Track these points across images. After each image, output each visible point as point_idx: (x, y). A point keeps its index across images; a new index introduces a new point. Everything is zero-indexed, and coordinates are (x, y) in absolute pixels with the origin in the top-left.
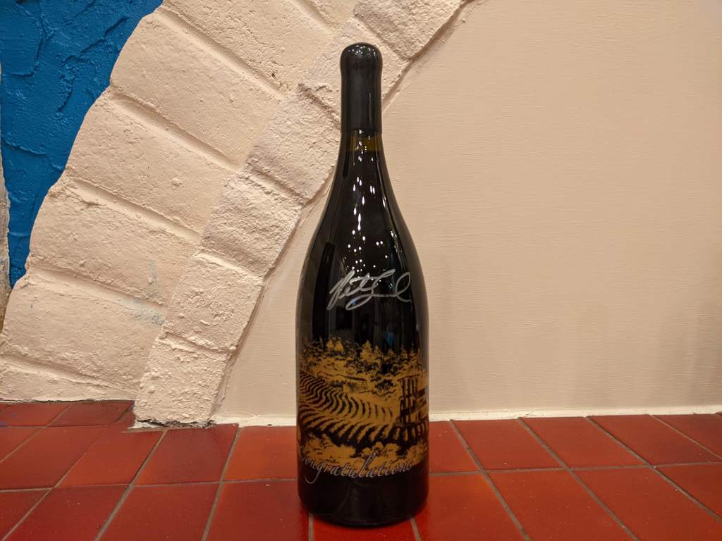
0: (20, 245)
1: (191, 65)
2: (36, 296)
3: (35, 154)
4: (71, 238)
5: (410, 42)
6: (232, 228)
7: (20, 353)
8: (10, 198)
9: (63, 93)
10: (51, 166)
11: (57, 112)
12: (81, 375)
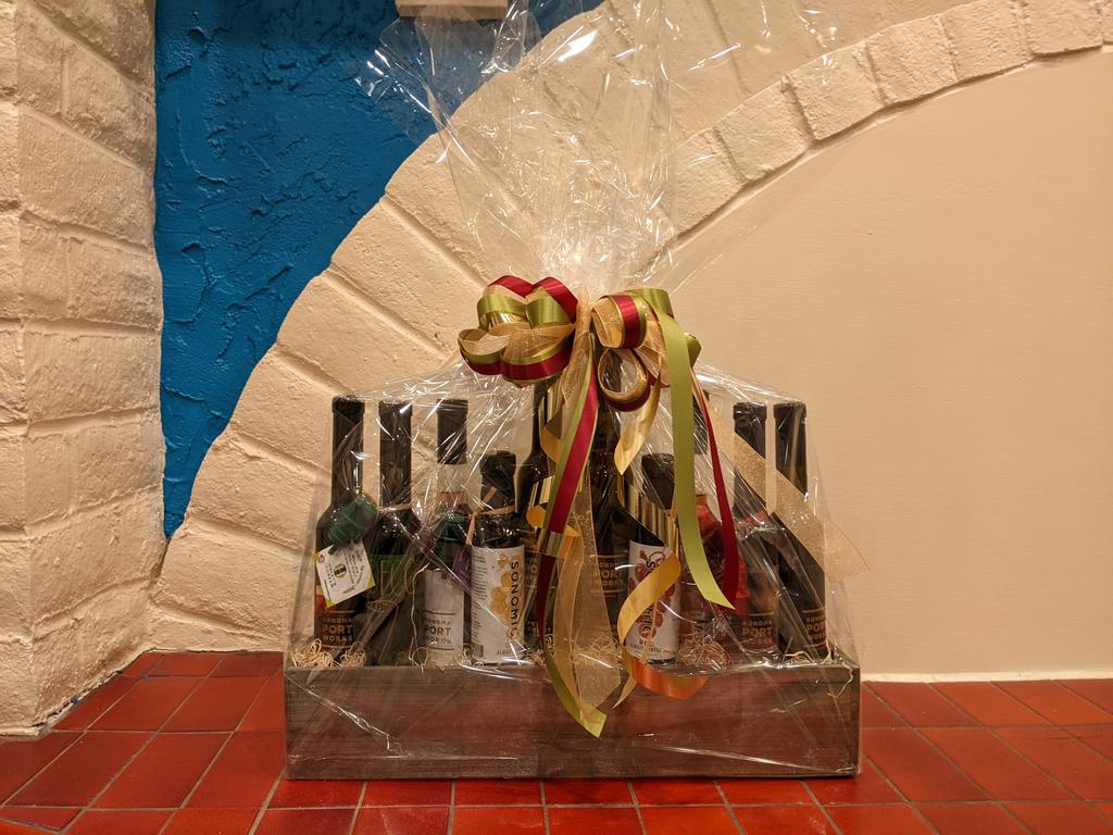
2: (195, 546)
3: (193, 400)
7: (176, 602)
8: (166, 444)
9: (224, 340)
10: (209, 411)
11: (217, 358)
12: (236, 625)
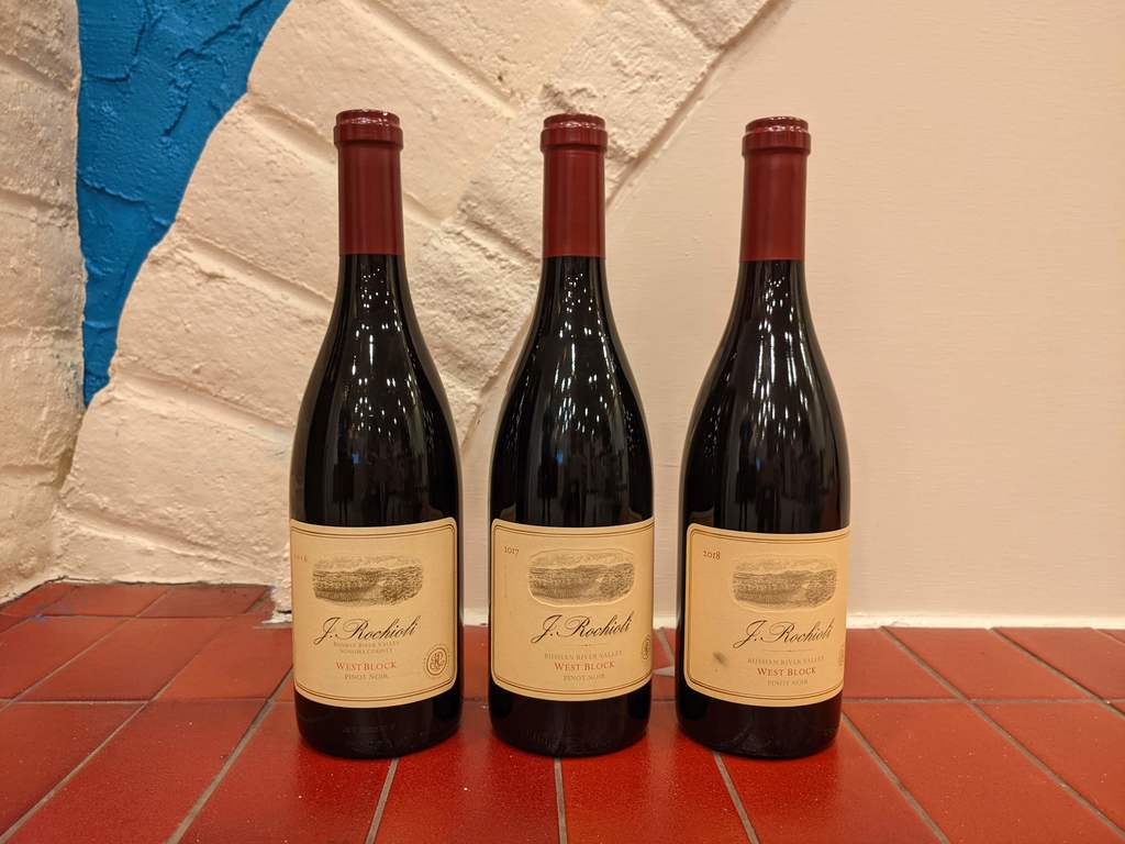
0: (101, 341)
1: (373, 61)
2: (123, 417)
3: (128, 202)
4: (180, 329)
5: (721, 21)
6: (433, 312)
7: (96, 506)
8: (87, 269)
9: (174, 107)
10: (151, 219)
11: (163, 135)
12: (190, 542)
